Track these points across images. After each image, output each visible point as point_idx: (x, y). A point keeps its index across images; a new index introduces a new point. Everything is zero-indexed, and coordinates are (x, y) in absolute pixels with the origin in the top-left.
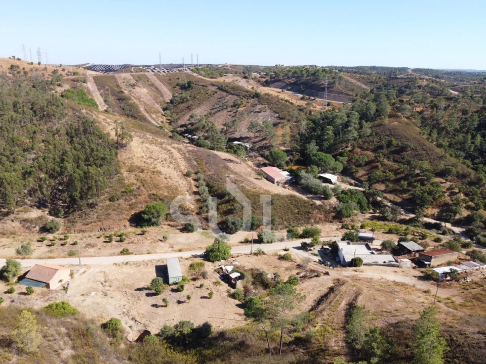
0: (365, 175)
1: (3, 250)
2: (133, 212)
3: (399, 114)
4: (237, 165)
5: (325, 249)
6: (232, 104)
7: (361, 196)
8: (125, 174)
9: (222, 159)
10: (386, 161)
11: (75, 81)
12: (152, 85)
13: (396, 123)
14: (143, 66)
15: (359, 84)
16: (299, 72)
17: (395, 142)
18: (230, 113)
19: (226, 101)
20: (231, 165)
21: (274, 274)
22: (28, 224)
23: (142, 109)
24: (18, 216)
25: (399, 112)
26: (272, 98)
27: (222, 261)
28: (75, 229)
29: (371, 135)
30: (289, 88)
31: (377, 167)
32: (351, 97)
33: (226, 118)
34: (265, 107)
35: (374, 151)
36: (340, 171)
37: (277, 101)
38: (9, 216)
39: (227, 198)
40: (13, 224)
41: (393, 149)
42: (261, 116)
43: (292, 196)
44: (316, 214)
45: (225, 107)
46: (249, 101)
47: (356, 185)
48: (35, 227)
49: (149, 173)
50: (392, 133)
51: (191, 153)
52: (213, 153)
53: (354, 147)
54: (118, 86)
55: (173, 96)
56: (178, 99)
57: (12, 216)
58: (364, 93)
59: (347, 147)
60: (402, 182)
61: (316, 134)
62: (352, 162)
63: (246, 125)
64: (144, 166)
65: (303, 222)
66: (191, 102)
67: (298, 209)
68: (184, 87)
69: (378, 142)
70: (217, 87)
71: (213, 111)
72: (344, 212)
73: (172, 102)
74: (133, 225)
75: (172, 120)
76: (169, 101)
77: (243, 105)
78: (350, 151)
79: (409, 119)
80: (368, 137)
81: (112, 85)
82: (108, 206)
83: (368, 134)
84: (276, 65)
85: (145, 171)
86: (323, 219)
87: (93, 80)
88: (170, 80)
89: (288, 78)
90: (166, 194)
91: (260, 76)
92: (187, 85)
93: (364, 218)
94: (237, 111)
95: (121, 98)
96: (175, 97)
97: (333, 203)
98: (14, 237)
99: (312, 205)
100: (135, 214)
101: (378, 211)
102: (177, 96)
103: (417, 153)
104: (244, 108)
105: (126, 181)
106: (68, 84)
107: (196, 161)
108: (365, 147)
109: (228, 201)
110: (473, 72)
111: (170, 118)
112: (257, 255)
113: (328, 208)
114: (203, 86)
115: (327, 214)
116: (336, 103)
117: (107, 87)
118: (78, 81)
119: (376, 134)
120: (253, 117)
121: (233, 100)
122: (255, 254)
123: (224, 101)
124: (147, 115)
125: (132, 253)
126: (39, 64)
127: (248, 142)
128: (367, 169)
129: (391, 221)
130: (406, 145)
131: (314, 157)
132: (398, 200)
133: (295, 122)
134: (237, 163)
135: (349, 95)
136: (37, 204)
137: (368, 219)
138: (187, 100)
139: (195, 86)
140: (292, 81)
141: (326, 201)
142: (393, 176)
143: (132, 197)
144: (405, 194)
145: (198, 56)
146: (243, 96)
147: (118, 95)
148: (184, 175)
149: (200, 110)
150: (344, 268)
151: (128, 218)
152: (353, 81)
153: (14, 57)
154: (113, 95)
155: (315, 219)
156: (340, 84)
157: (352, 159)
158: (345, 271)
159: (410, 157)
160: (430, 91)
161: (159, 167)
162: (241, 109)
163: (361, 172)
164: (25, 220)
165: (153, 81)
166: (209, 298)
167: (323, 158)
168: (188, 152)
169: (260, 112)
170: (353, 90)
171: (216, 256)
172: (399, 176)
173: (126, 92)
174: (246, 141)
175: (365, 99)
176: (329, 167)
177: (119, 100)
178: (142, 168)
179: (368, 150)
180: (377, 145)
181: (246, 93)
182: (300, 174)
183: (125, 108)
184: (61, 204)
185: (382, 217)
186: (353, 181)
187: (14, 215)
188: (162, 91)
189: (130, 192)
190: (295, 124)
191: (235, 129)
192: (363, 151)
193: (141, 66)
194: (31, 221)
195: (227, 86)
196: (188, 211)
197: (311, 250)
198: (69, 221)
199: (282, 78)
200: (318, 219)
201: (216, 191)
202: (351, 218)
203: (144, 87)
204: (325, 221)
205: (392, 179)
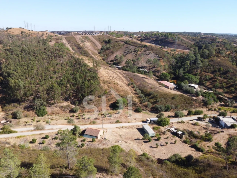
0: (210, 85)
1: (57, 121)
2: (110, 103)
3: (219, 55)
4: (149, 80)
5: (211, 120)
6: (134, 50)
7: (213, 95)
8: (102, 85)
9: (141, 77)
10: (219, 78)
11: (57, 39)
12: (91, 41)
13: (219, 60)
14: (77, 32)
15: (187, 40)
16: (157, 35)
17: (222, 69)
18: (134, 55)
19: (130, 49)
20: (146, 80)
21: (197, 132)
22: (63, 109)
23: (90, 53)
24: (58, 105)
25: (219, 54)
26: (153, 47)
27: (167, 126)
28: (86, 111)
29: (209, 65)
30: (153, 43)
31: (216, 81)
32: (185, 47)
33: (132, 57)
34: (151, 52)
35: (212, 73)
36: (198, 83)
37: (156, 49)
38: (54, 105)
39: (152, 96)
40: (57, 109)
41: (222, 72)
42: (150, 56)
43: (182, 95)
44: (195, 103)
45: (130, 52)
46: (142, 49)
47: (207, 90)
48: (67, 110)
49: (113, 84)
50: (219, 64)
51: (125, 74)
52: (136, 74)
53: (201, 71)
54: (77, 42)
55: (103, 47)
56: (105, 48)
57: (55, 105)
58: (191, 45)
59: (197, 71)
60: (231, 88)
61: (178, 65)
62: (202, 78)
63: (143, 61)
64: (110, 81)
65: (189, 107)
66: (112, 50)
67: (186, 101)
68: (106, 43)
69: (213, 69)
70: (124, 42)
71: (124, 54)
72: (208, 102)
73: (102, 49)
74: (111, 109)
75: (105, 58)
76: (100, 49)
77: (139, 51)
78: (200, 73)
79: (224, 58)
80: (207, 66)
81: (74, 41)
82: (98, 100)
83: (207, 65)
84: (139, 31)
85: (111, 83)
86: (198, 106)
87: (65, 39)
88: (99, 39)
89: (152, 38)
90: (123, 94)
91: (137, 37)
92: (108, 41)
93: (217, 105)
94: (137, 54)
95: (80, 48)
96: (104, 47)
97: (202, 98)
98: (58, 115)
99: (192, 99)
100: (111, 104)
101: (223, 102)
102: (105, 47)
103: (234, 74)
104: (140, 52)
105: (104, 88)
106: (54, 41)
107: (129, 78)
108: (207, 72)
109: (153, 98)
110: (232, 35)
111: (103, 57)
112: (181, 123)
113: (199, 100)
114: (116, 41)
115: (199, 103)
116: (178, 50)
117: (72, 42)
118: (58, 39)
119: (211, 65)
120: (146, 57)
121: (134, 48)
122: (180, 123)
123: (129, 49)
124: (93, 56)
125: (121, 123)
126: (32, 31)
127: (146, 69)
128: (211, 82)
129: (230, 107)
130: (229, 70)
131: (185, 76)
132: (231, 97)
133: (167, 59)
134: (148, 79)
135: (184, 46)
136: (65, 99)
137: (219, 106)
138: (110, 49)
139: (112, 42)
140: (154, 39)
141: (198, 97)
142: (225, 85)
143: (108, 96)
144: (234, 94)
145: (111, 27)
146: (139, 47)
147: (78, 46)
148: (127, 85)
149: (118, 53)
150: (228, 129)
151: (109, 106)
152: (185, 39)
153: (21, 27)
154: (76, 46)
155: (195, 106)
156: (179, 40)
157: (202, 77)
158: (230, 130)
159: (232, 76)
160: (224, 44)
161: (116, 81)
162: (139, 53)
163: (208, 84)
164: (62, 107)
165: (91, 39)
166: (174, 143)
167: (190, 76)
168: (124, 74)
169: (149, 54)
170: (186, 44)
171: (164, 124)
172: (228, 85)
173: (81, 45)
174: (145, 68)
175: (192, 48)
176: (193, 81)
177: (79, 48)
178: (109, 81)
179: (209, 73)
180: (213, 70)
181: (140, 45)
182: (182, 84)
183: (82, 52)
184: (74, 99)
185: (225, 105)
186: (205, 88)
187: (56, 104)
188: (96, 44)
189: (107, 93)
190: (167, 60)
191: (138, 63)
192: (206, 73)
193: (76, 32)
194: (65, 107)
195: (129, 42)
196: (135, 102)
197: (204, 121)
198: (82, 107)
199: (149, 38)
200: (196, 106)
201: (145, 92)
202: (211, 105)
203: (88, 42)
204: (199, 107)
205: (225, 86)
